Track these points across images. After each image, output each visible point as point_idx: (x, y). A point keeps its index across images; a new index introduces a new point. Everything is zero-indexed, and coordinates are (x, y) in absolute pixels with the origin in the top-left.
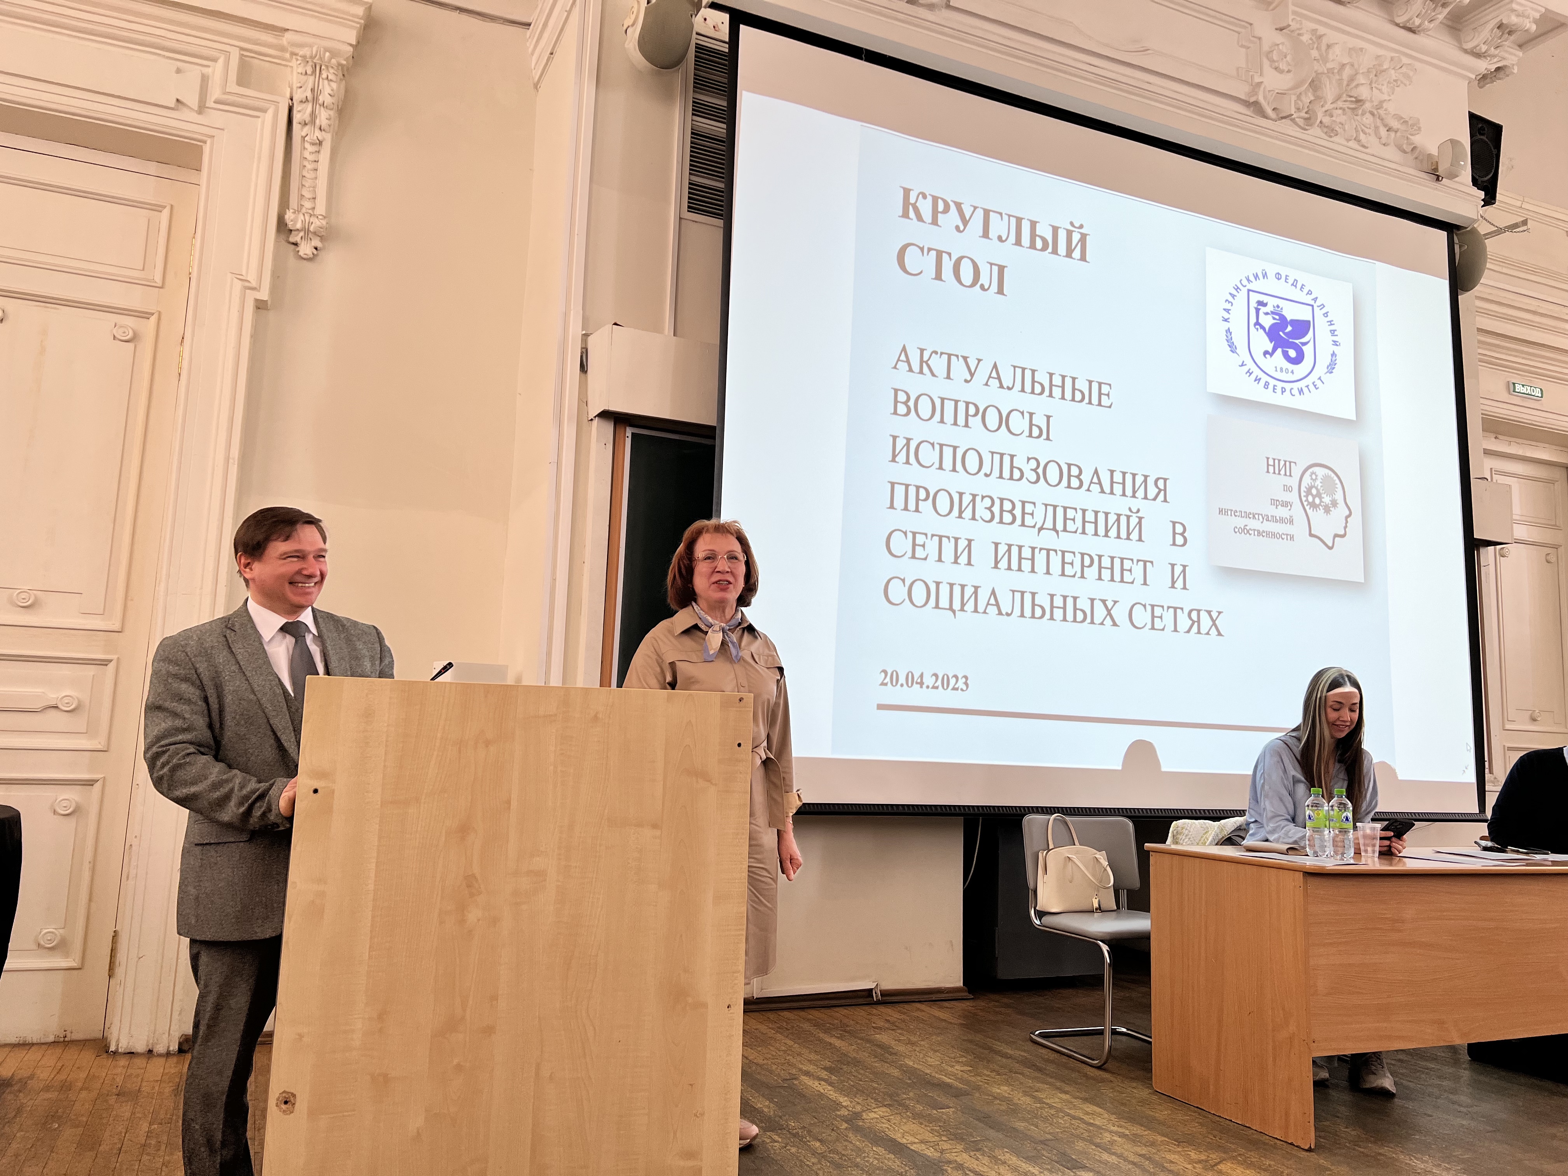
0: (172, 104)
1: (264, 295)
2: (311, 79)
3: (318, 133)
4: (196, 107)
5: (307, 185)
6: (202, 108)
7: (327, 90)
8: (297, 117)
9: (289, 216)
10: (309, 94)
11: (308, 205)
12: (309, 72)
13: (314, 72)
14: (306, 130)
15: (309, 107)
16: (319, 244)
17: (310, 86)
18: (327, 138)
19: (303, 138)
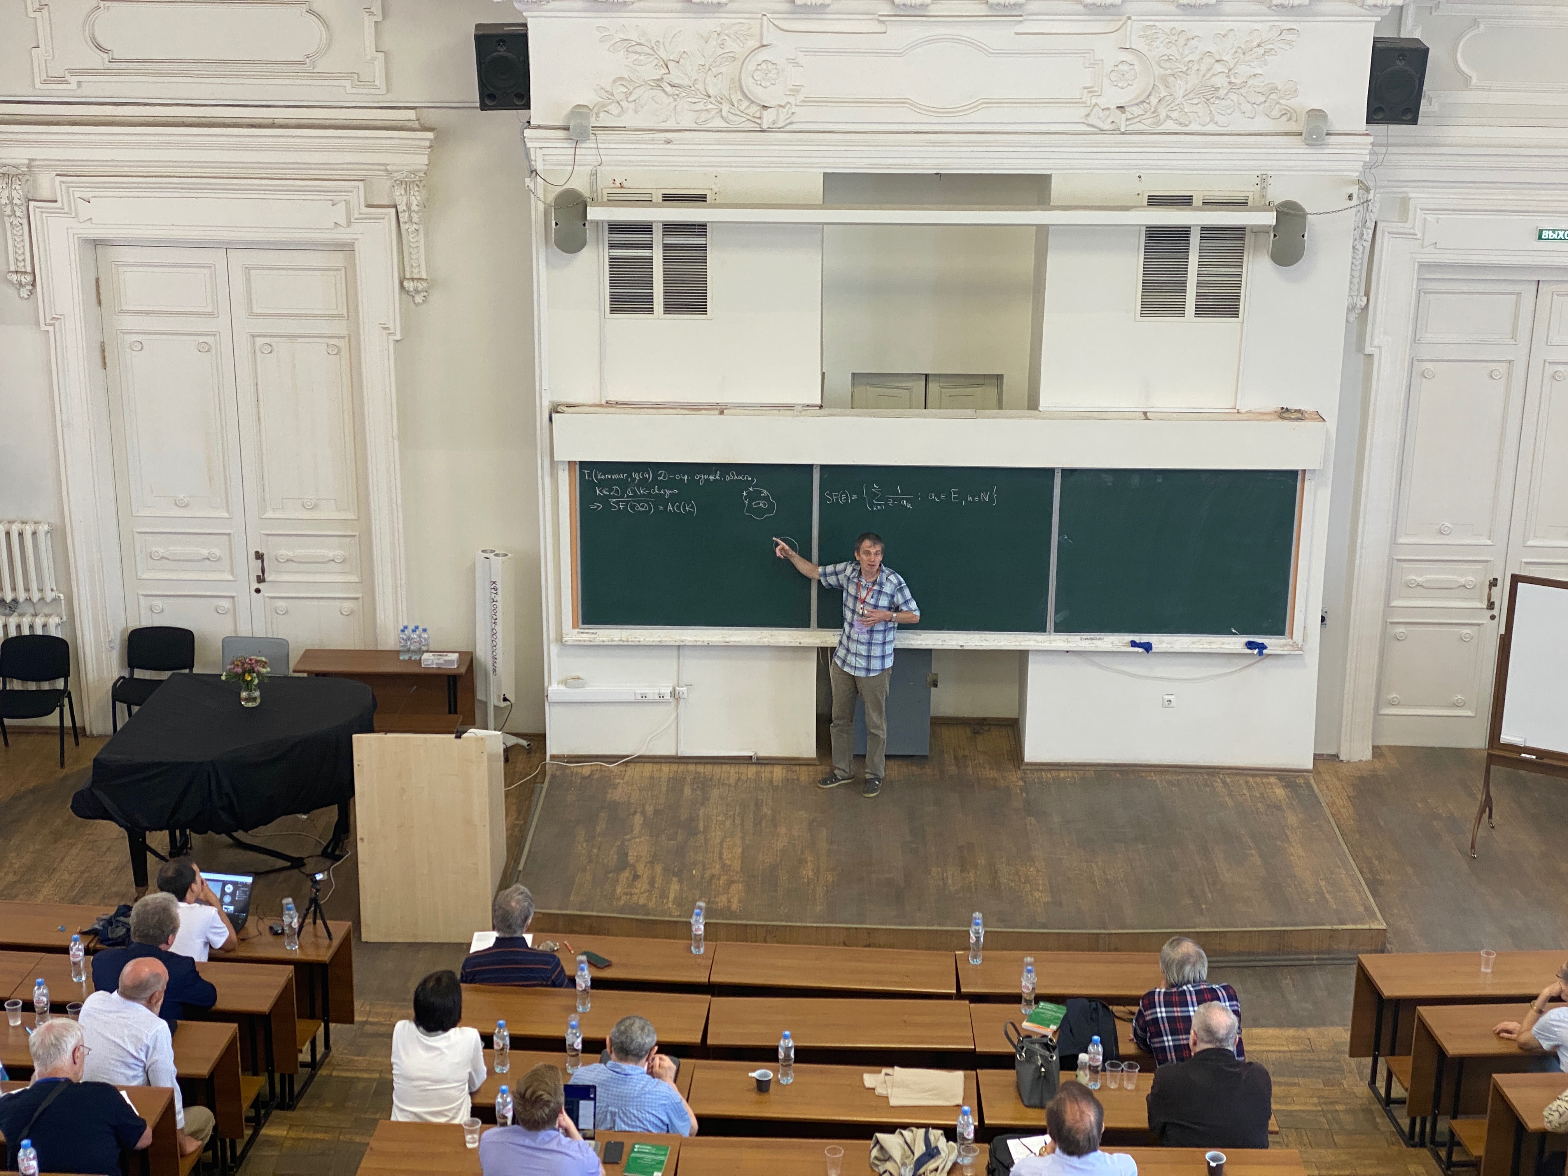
0: (332, 226)
1: (398, 337)
2: (405, 197)
3: (415, 226)
4: (345, 225)
5: (413, 257)
6: (349, 223)
7: (415, 202)
8: (401, 220)
9: (405, 283)
10: (405, 208)
11: (415, 271)
12: (403, 192)
13: (406, 190)
14: (407, 226)
15: (407, 214)
16: (425, 294)
17: (405, 201)
18: (421, 228)
19: (407, 230)
